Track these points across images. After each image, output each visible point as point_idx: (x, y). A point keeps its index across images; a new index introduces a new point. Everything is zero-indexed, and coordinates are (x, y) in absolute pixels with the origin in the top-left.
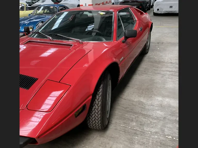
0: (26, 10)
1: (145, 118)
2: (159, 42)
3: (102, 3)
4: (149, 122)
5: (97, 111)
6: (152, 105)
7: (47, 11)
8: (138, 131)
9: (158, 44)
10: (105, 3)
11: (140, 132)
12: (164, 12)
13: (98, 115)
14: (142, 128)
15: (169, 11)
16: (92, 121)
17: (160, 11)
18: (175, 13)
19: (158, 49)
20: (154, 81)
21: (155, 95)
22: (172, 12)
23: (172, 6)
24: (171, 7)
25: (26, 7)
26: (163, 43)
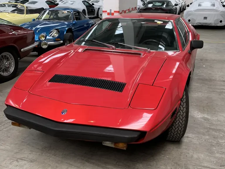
0: (27, 14)
1: (216, 132)
2: (203, 59)
3: (128, 10)
4: (221, 135)
5: (181, 118)
6: (219, 121)
7: (50, 16)
8: (214, 143)
9: (202, 60)
10: (131, 10)
11: (216, 144)
12: (197, 24)
13: (183, 122)
14: (217, 141)
15: (202, 23)
16: (175, 129)
17: (192, 22)
18: (210, 25)
19: (204, 66)
20: (213, 99)
21: (218, 112)
22: (206, 25)
23: (207, 17)
24: (205, 18)
25: (26, 9)
26: (207, 60)
